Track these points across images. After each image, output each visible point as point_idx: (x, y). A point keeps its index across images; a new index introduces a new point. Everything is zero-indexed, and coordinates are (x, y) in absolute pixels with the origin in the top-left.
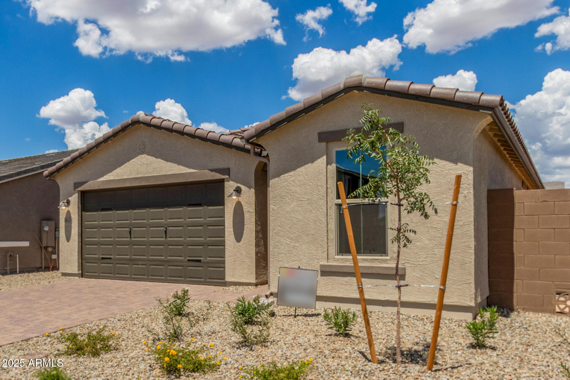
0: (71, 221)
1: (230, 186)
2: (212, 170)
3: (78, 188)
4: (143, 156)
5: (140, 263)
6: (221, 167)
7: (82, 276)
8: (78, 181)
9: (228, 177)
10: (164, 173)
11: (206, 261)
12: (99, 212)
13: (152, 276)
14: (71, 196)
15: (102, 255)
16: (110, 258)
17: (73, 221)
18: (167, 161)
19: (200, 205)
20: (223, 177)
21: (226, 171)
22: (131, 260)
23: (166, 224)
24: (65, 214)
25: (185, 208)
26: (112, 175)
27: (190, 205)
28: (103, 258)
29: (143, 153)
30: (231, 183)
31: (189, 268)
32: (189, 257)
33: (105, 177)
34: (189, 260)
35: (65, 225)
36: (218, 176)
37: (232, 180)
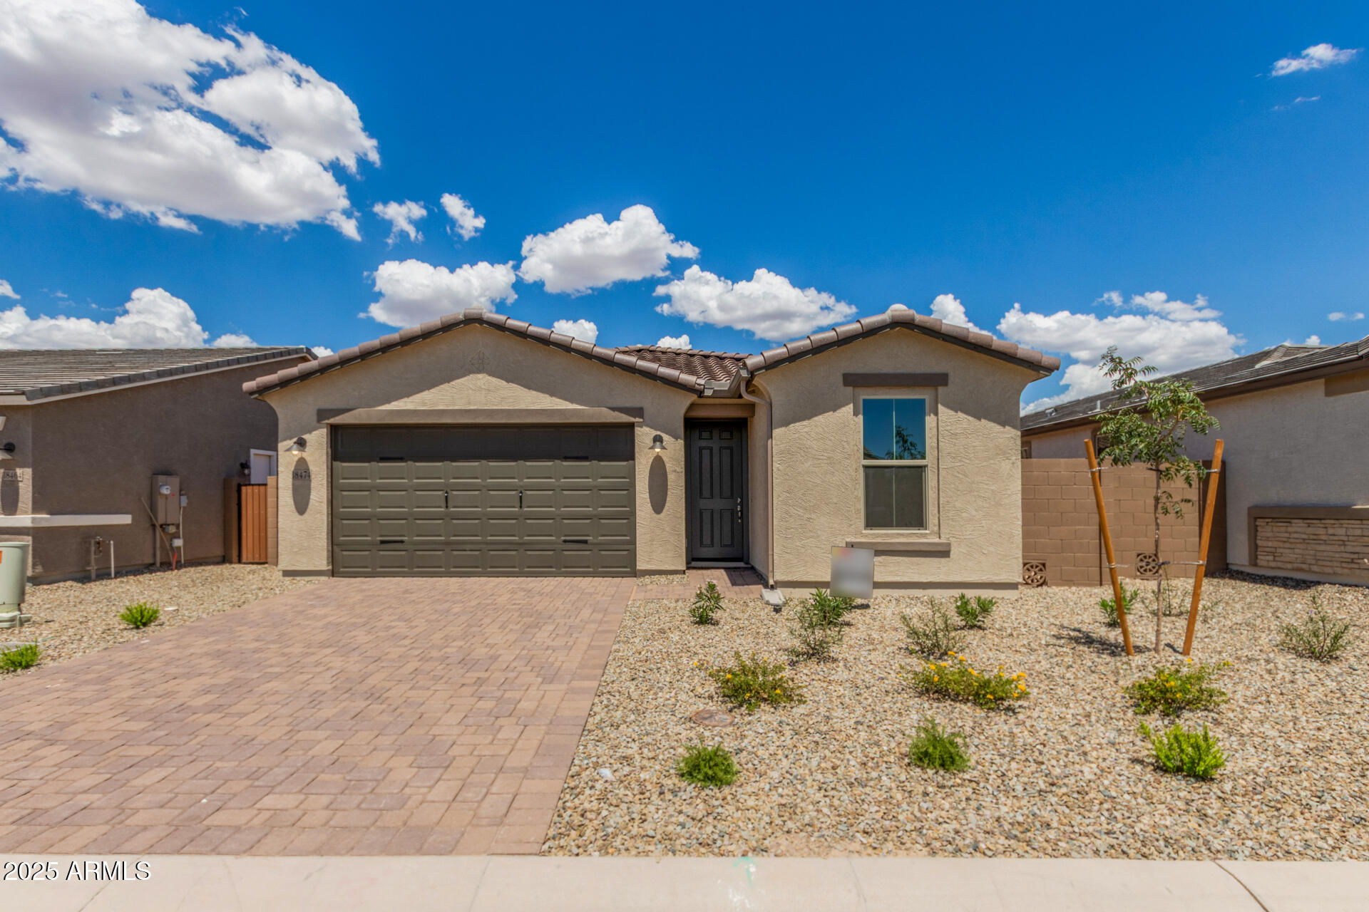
0: (309, 476)
1: (644, 435)
2: (613, 409)
3: (328, 419)
4: (480, 376)
5: (468, 547)
6: (628, 405)
7: (333, 573)
8: (327, 406)
9: (641, 420)
10: (523, 407)
11: (596, 541)
12: (374, 464)
13: (491, 567)
14: (310, 432)
15: (381, 536)
16: (402, 542)
17: (313, 477)
18: (529, 389)
19: (585, 458)
20: (632, 420)
21: (639, 412)
22: (447, 543)
23: (521, 486)
24: (295, 463)
25: (558, 462)
26: (413, 402)
27: (566, 458)
28: (383, 542)
29: (479, 371)
30: (646, 429)
31: (566, 553)
32: (566, 536)
33: (393, 403)
34: (565, 541)
35: (293, 485)
36: (625, 418)
37: (648, 426)
